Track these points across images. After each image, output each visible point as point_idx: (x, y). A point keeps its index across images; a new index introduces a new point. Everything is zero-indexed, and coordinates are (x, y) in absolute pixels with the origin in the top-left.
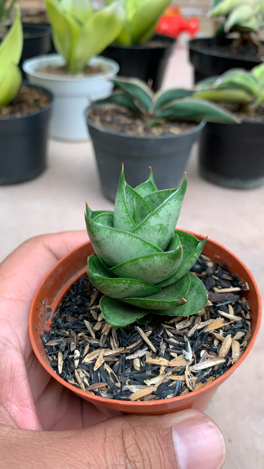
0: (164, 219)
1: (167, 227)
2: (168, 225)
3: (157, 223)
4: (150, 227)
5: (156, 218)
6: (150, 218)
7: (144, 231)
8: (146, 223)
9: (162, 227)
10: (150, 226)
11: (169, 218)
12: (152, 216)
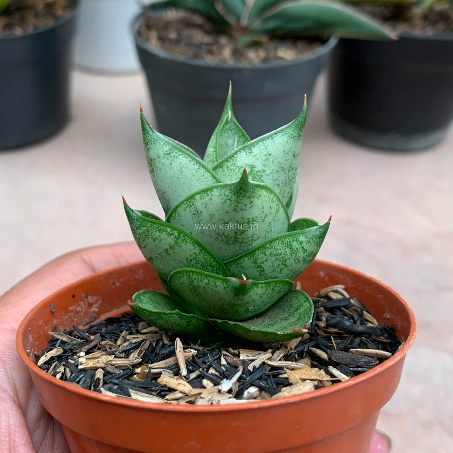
0: (258, 159)
1: (262, 174)
2: (265, 171)
3: (247, 162)
4: (235, 166)
5: (246, 155)
6: (239, 152)
7: (226, 171)
8: (231, 158)
9: (253, 171)
10: (235, 164)
11: (267, 160)
12: (242, 151)
